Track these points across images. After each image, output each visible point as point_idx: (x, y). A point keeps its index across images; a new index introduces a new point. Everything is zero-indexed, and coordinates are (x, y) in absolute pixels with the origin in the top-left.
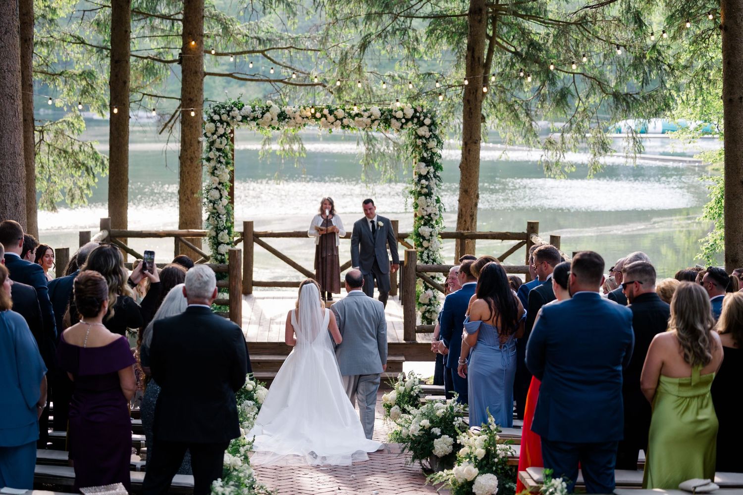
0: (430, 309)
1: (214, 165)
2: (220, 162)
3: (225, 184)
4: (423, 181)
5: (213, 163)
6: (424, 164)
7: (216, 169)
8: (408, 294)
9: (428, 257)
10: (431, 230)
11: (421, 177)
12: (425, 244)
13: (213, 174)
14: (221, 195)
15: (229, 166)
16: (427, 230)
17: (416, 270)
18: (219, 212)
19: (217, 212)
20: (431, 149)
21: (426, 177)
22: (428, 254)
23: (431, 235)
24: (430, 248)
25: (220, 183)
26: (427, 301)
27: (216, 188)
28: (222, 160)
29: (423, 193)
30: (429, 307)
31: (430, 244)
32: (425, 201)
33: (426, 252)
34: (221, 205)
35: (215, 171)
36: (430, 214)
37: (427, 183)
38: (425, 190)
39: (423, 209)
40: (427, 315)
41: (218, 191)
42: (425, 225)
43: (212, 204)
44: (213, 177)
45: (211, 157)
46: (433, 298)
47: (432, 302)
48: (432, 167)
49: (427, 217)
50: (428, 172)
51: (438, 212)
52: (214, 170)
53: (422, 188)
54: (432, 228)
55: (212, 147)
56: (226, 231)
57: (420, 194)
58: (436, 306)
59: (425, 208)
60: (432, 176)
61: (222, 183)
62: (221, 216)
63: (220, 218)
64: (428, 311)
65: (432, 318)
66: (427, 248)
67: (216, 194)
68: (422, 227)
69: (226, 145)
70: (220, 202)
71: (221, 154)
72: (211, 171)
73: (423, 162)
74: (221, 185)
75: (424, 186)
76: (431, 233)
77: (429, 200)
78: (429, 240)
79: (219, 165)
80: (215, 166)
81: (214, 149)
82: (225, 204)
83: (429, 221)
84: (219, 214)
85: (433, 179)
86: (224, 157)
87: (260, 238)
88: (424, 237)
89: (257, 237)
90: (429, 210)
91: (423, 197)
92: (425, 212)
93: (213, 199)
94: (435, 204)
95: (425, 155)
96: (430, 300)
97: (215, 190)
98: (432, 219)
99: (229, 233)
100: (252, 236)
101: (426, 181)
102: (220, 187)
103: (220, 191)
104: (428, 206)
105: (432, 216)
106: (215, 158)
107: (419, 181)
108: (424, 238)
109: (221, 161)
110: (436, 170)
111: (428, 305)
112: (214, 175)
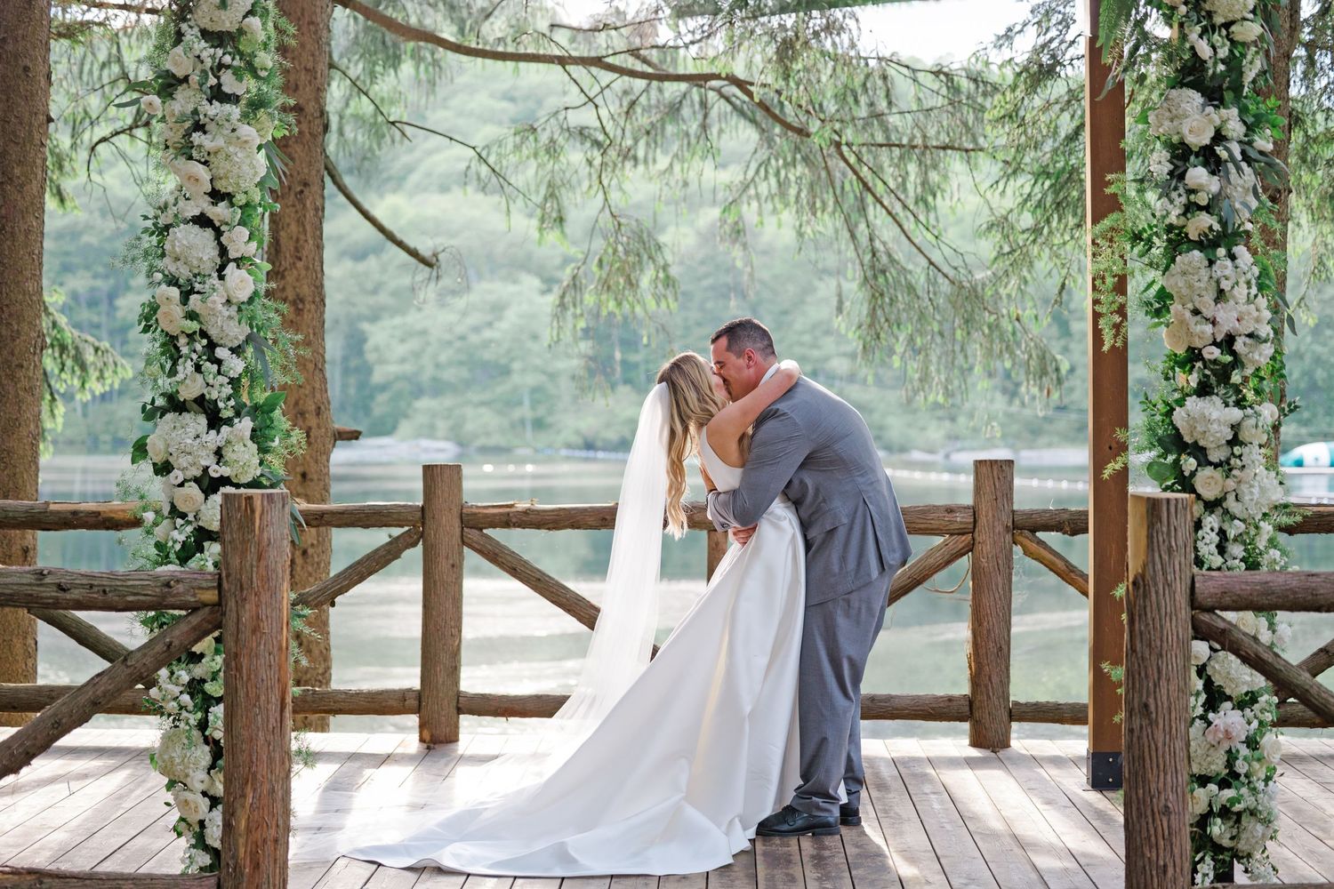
0: (1233, 801)
1: (190, 107)
2: (218, 95)
3: (240, 199)
4: (1198, 174)
5: (184, 101)
6: (1197, 98)
7: (199, 127)
8: (1153, 723)
9: (1221, 549)
10: (1236, 414)
11: (1181, 154)
12: (1209, 483)
13: (186, 150)
14: (223, 251)
15: (261, 113)
16: (1215, 415)
17: (1194, 603)
18: (213, 332)
19: (204, 334)
20: (1227, 25)
21: (1209, 158)
22: (1222, 533)
23: (1235, 441)
24: (1231, 503)
25: (216, 196)
26: (1218, 766)
27: (202, 221)
28: (229, 84)
29: (1193, 236)
30: (1229, 793)
31: (1231, 484)
32: (1204, 273)
33: (1211, 521)
34: (217, 299)
35: (197, 137)
36: (1228, 343)
37: (1213, 184)
38: (1205, 221)
39: (1196, 312)
40: (1217, 829)
41: (209, 233)
42: (1204, 390)
43: (174, 292)
44: (182, 160)
45: (180, 73)
46: (1244, 751)
47: (1241, 767)
48: (1235, 111)
49: (1213, 353)
50: (1219, 137)
51: (1265, 330)
52: (188, 135)
53: (1190, 208)
54: (1240, 403)
55: (184, 27)
56: (245, 425)
57: (1178, 241)
58: (1260, 785)
59: (1209, 309)
60: (1236, 150)
61: (228, 197)
62: (221, 353)
63: (219, 362)
64: (1225, 812)
65: (1242, 846)
66: (1211, 506)
67: (196, 245)
68: (1191, 402)
69: (251, 13)
70: (215, 281)
71: (227, 59)
72: (176, 137)
73: (1194, 86)
74: (222, 204)
75: (1202, 199)
76: (1236, 428)
77: (1224, 267)
78: (1225, 466)
79: (215, 109)
80: (195, 112)
81: (191, 34)
82: (244, 296)
83: (1224, 373)
84: (212, 346)
85: (1244, 165)
86: (238, 74)
87: (488, 532)
88: (1203, 450)
89: (474, 524)
90: (1227, 318)
91: (1196, 253)
92: (1208, 328)
93: (184, 273)
94: (1254, 290)
95: (1204, 50)
96: (1231, 757)
97: (195, 229)
98: (1237, 362)
99: (259, 437)
100: (457, 523)
101: (1213, 173)
102: (220, 212)
103: (218, 233)
104: (1221, 295)
105: (1239, 346)
106: (195, 79)
107: (1178, 175)
108: (1199, 452)
109: (226, 89)
110: (1250, 129)
111: (1223, 784)
112: (190, 158)
